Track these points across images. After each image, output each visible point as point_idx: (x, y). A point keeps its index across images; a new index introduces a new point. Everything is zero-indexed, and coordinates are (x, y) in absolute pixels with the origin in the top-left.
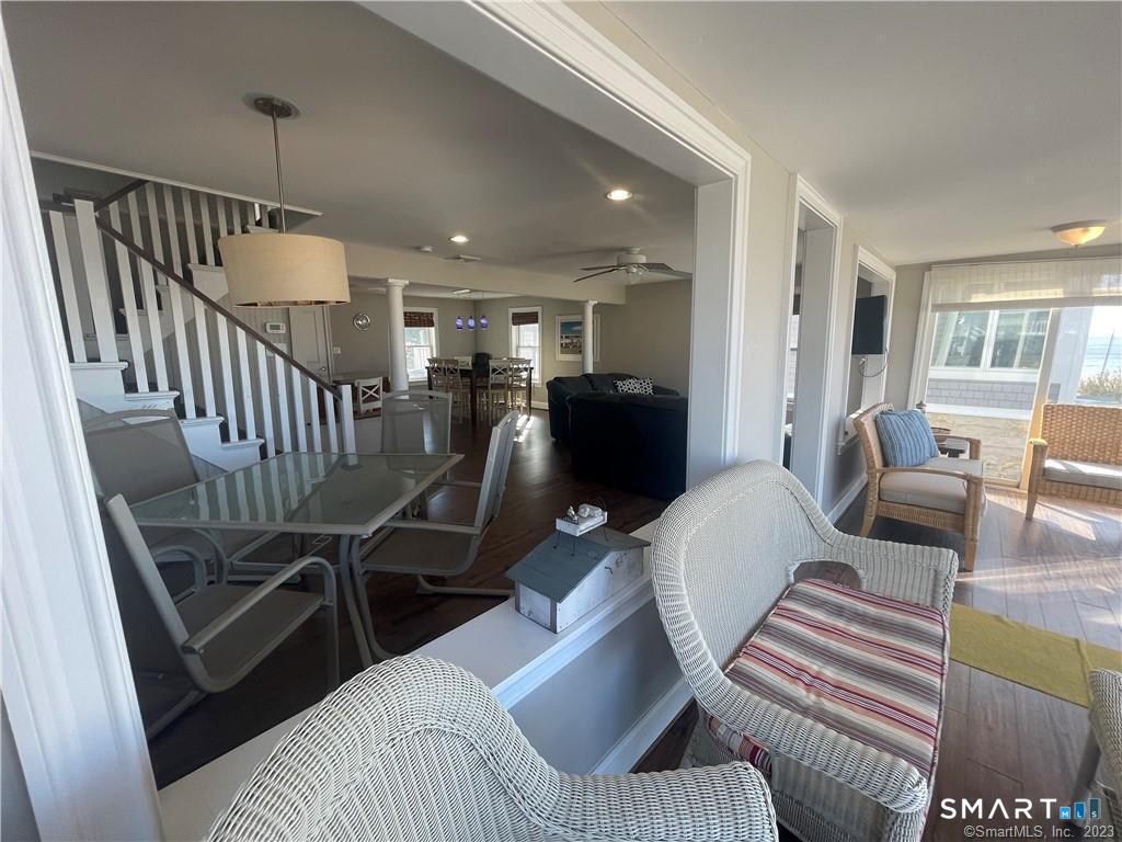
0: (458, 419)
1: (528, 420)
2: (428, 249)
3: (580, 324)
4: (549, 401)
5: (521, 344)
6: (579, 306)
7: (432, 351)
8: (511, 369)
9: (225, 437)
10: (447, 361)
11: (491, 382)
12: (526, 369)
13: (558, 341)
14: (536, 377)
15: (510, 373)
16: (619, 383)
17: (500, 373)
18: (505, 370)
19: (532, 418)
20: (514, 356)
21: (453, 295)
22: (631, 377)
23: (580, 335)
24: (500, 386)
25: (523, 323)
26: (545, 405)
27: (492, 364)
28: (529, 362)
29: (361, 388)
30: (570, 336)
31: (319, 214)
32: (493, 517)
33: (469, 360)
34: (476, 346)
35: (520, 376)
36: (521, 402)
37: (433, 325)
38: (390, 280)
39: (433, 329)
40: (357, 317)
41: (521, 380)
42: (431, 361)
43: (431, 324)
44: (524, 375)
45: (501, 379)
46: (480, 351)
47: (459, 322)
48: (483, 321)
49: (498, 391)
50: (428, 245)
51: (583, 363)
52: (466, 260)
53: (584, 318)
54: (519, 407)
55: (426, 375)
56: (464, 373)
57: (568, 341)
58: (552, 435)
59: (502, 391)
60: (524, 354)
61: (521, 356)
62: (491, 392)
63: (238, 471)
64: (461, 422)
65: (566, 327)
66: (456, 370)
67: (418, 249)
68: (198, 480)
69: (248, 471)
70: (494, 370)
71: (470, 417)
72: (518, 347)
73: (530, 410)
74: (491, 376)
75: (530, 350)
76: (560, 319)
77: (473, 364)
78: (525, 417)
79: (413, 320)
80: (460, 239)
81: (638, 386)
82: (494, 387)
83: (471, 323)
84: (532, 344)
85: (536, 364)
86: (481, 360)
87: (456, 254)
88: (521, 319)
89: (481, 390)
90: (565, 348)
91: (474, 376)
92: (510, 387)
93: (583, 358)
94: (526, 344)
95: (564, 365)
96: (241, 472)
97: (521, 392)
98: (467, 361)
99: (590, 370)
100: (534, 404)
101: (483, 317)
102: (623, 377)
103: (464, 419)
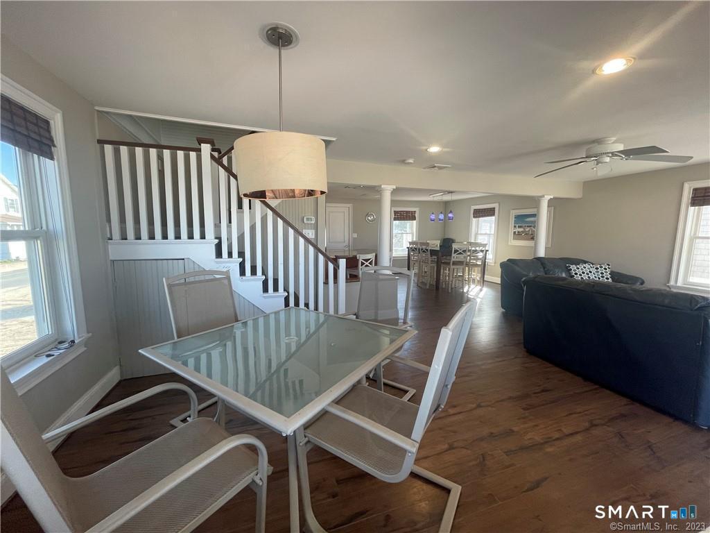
0: (426, 284)
1: (481, 290)
2: (411, 161)
3: (534, 216)
4: (502, 277)
5: (479, 232)
6: (535, 201)
7: (413, 236)
8: (469, 251)
9: (265, 289)
10: (422, 244)
11: (453, 260)
12: (482, 251)
13: (512, 230)
14: (490, 256)
15: (469, 254)
16: (573, 267)
17: (460, 253)
18: (464, 251)
19: (485, 289)
20: (473, 241)
21: (430, 198)
22: (585, 262)
23: (534, 225)
24: (460, 263)
25: (483, 216)
26: (498, 280)
27: (455, 246)
28: (485, 245)
29: (361, 260)
30: (525, 225)
31: (334, 139)
32: (438, 406)
33: (438, 243)
34: (444, 234)
35: (477, 256)
36: (476, 275)
37: (415, 219)
38: (382, 186)
39: (415, 221)
40: (367, 215)
41: (477, 259)
42: (410, 243)
43: (413, 218)
44: (480, 255)
45: (461, 258)
46: (446, 237)
47: (433, 217)
48: (450, 215)
49: (458, 267)
50: (410, 158)
51: (535, 248)
52: (440, 168)
53: (538, 211)
54: (474, 280)
55: (407, 253)
56: (433, 252)
57: (521, 230)
58: (502, 307)
59: (462, 267)
60: (481, 240)
61: (479, 241)
62: (452, 267)
63: (272, 313)
64: (428, 287)
65: (520, 218)
66: (427, 250)
67: (403, 162)
68: (237, 320)
69: (277, 313)
70: (456, 251)
71: (434, 284)
72: (477, 234)
73: (483, 282)
74: (453, 255)
75: (486, 237)
76: (514, 213)
77: (440, 246)
78: (479, 288)
79: (401, 216)
80: (434, 149)
81: (594, 270)
82: (454, 263)
83: (441, 216)
84: (488, 232)
85: (490, 248)
86: (447, 244)
87: (432, 164)
88: (479, 213)
89: (445, 266)
90: (517, 236)
91: (440, 254)
92: (467, 264)
93: (536, 244)
94: (483, 232)
95: (516, 249)
96: (273, 315)
97: (476, 269)
98: (436, 244)
99: (541, 253)
100: (487, 277)
101: (451, 212)
102: (577, 262)
103: (430, 285)
